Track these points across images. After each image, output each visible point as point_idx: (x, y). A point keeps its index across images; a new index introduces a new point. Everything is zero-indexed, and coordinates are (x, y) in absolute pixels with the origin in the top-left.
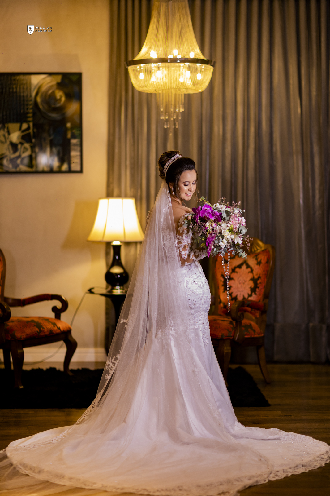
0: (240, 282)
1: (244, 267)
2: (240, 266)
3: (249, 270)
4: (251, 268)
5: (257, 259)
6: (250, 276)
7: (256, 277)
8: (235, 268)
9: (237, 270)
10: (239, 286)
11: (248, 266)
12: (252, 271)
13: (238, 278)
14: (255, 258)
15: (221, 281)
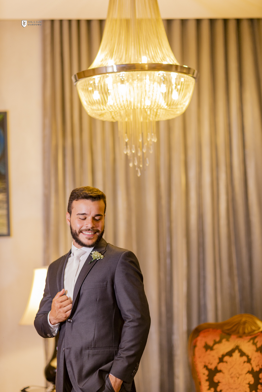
0: (232, 375)
1: (236, 354)
2: (230, 354)
3: (245, 358)
4: (248, 356)
5: (254, 344)
6: (248, 367)
7: (256, 369)
8: (223, 356)
9: (226, 358)
10: (231, 381)
11: (242, 354)
12: (249, 361)
13: (229, 371)
14: (252, 341)
15: (204, 374)
